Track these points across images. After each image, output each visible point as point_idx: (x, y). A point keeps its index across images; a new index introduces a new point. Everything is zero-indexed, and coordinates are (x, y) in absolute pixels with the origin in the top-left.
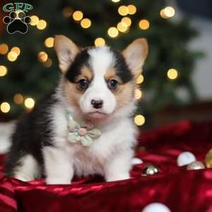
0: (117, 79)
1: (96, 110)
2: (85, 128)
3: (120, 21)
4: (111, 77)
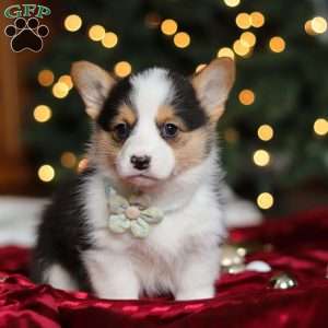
0: (178, 122)
1: (141, 172)
2: (136, 205)
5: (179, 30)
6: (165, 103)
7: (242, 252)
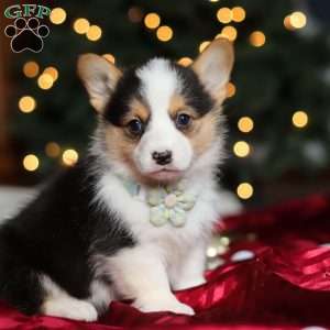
5: (163, 23)
7: (226, 240)
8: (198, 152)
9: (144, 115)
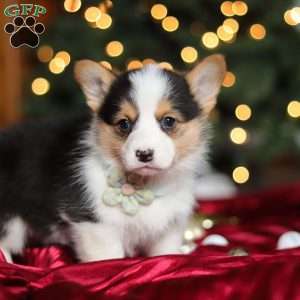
1: (145, 164)
3: (221, 24)
4: (165, 114)
6: (163, 99)
8: (181, 153)
9: (132, 116)
